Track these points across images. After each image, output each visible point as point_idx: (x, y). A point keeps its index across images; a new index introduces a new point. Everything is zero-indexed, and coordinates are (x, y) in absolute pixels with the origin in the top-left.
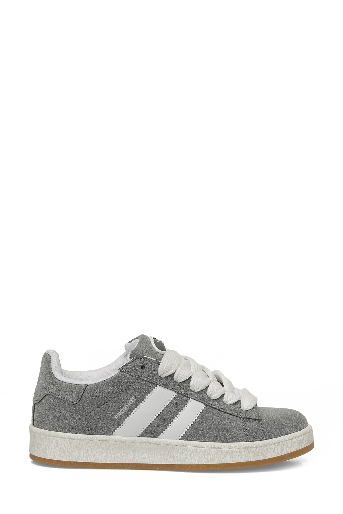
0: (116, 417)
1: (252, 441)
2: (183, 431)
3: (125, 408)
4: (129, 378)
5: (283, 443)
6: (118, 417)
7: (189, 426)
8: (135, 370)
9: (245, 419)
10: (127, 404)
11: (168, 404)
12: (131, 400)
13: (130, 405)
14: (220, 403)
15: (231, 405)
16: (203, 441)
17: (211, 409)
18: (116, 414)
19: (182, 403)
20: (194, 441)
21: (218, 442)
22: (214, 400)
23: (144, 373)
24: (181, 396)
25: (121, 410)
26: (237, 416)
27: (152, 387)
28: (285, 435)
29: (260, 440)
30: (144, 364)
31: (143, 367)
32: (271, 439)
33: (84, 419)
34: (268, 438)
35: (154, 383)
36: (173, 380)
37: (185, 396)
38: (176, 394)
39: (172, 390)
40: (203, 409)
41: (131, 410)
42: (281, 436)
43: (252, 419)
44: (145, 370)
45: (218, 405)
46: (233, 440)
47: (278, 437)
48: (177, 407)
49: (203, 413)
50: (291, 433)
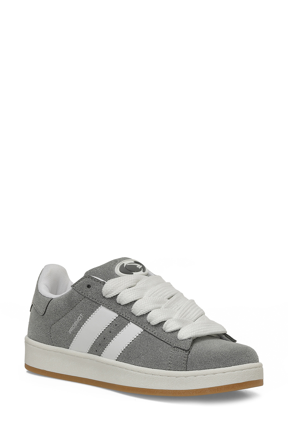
0: (70, 331)
1: (174, 371)
2: (118, 352)
3: (76, 324)
4: (77, 295)
5: (205, 376)
6: (71, 332)
7: (124, 348)
8: (82, 288)
9: (175, 348)
10: (77, 321)
11: (109, 324)
12: (79, 317)
13: (79, 321)
14: (158, 330)
15: (168, 333)
16: (133, 365)
17: (147, 335)
18: (70, 329)
19: (122, 325)
20: (127, 363)
21: (145, 367)
22: (153, 326)
23: (90, 293)
24: (123, 318)
25: (73, 326)
26: (170, 345)
27: (96, 306)
28: (210, 369)
29: (182, 371)
30: (90, 284)
31: (89, 286)
32: (193, 370)
33: (49, 331)
34: (190, 369)
35: (98, 302)
36: (116, 302)
37: (126, 319)
38: (117, 316)
39: (114, 311)
40: (140, 333)
41: (80, 326)
42: (204, 369)
43: (181, 349)
44: (91, 289)
45: (156, 331)
46: (158, 366)
47: (201, 370)
48: (116, 328)
49: (139, 338)
50: (216, 368)
